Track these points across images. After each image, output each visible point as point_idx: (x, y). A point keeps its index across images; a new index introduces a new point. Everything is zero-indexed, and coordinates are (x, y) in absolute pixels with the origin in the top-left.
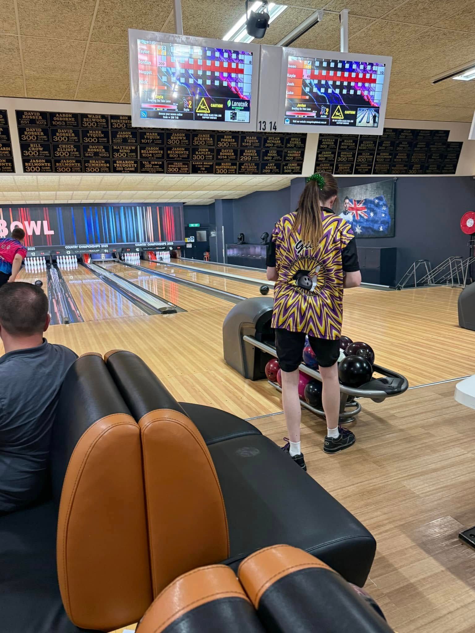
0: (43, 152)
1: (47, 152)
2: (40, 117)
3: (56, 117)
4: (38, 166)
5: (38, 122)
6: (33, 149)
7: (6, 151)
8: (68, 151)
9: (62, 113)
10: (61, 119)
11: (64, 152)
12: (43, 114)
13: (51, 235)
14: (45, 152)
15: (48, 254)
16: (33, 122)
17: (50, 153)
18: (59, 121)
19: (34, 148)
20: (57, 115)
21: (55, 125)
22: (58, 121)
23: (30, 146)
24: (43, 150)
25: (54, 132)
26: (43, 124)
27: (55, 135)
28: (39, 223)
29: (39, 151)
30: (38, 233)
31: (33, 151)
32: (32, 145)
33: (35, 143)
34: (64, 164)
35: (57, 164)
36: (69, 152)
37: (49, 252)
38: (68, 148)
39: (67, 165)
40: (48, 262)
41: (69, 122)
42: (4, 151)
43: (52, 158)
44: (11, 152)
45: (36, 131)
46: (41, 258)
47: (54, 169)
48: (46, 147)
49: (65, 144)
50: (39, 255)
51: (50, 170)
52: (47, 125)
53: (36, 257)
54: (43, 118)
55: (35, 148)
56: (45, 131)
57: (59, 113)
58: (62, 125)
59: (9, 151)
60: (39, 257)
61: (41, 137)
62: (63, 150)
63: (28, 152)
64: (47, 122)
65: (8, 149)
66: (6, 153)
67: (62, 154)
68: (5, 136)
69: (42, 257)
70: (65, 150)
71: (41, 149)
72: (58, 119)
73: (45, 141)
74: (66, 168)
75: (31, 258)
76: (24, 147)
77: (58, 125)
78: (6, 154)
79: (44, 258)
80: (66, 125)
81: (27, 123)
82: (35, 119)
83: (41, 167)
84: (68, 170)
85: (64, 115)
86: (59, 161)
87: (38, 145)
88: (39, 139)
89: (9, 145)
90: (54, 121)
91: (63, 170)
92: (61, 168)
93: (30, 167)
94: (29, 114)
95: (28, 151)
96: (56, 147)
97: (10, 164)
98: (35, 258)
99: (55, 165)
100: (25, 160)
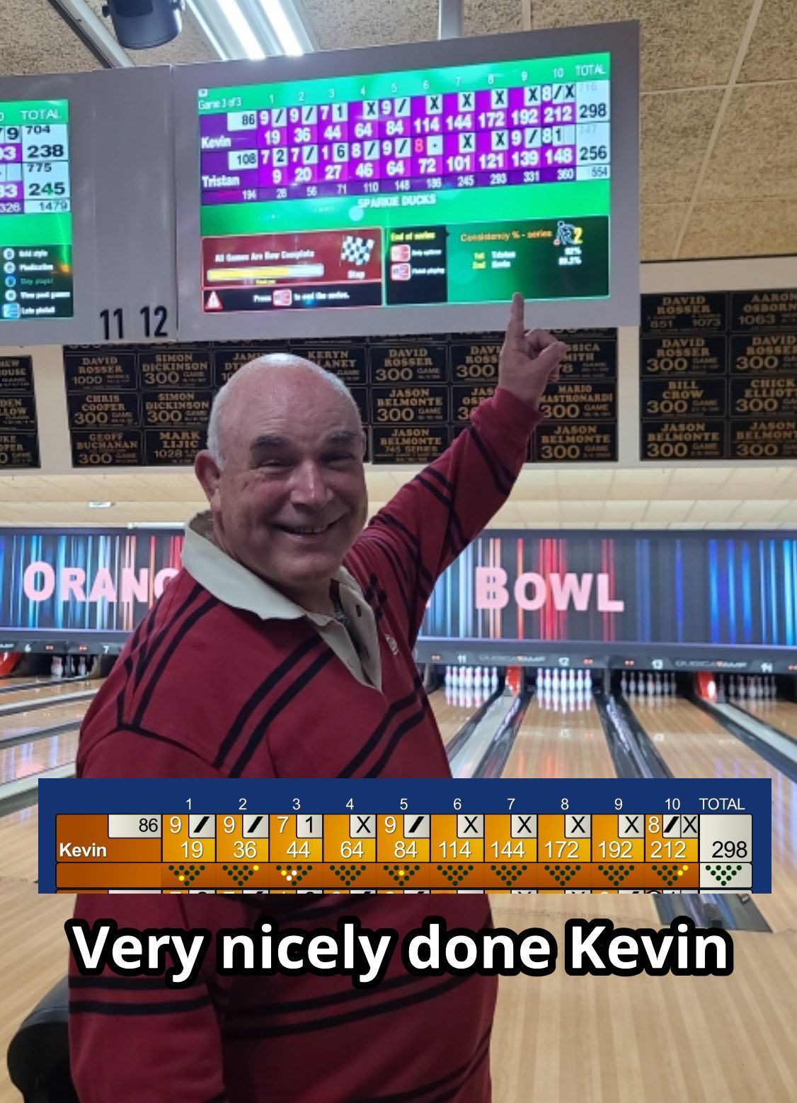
0: (702, 403)
1: (712, 402)
2: (706, 309)
3: (752, 304)
4: (684, 442)
5: (696, 322)
6: (675, 395)
7: (600, 403)
8: (776, 397)
9: (769, 293)
10: (765, 308)
11: (763, 400)
12: (716, 300)
13: (616, 613)
14: (708, 403)
15: (601, 665)
16: (683, 321)
17: (721, 404)
18: (760, 313)
19: (679, 393)
20: (756, 298)
21: (746, 327)
22: (755, 314)
23: (666, 387)
24: (704, 398)
25: (741, 346)
26: (711, 325)
27: (744, 353)
28: (587, 578)
29: (690, 400)
30: (582, 605)
31: (674, 401)
32: (672, 385)
33: (682, 378)
34: (760, 434)
35: (740, 435)
36: (780, 400)
37: (607, 659)
38: (776, 388)
39: (769, 435)
40: (597, 684)
41: (788, 315)
42: (596, 403)
43: (728, 418)
44: (613, 407)
45: (688, 346)
46: (580, 673)
47: (727, 449)
48: (711, 389)
49: (770, 377)
50: (578, 665)
51: (717, 453)
52: (721, 328)
53: (568, 669)
54: (713, 311)
55: (680, 391)
56: (715, 346)
57: (761, 293)
58: (765, 324)
59: (607, 402)
60: (576, 671)
61: (702, 361)
62: (760, 392)
63: (660, 402)
64: (723, 321)
65: (607, 397)
66: (599, 408)
67: (756, 405)
68: (603, 364)
69: (584, 670)
70: (768, 392)
71: (697, 394)
72: (756, 308)
73: (709, 371)
74: (764, 445)
75: (556, 672)
76: (651, 389)
77: (755, 324)
78: (599, 412)
79: (588, 672)
80: (778, 322)
81: (668, 327)
82: (691, 314)
83: (689, 444)
84: (771, 450)
85: (775, 297)
86: (745, 427)
87: (689, 384)
88: (694, 367)
89: (612, 388)
90: (745, 315)
91: (757, 450)
92: (749, 445)
93: (660, 444)
94: (677, 301)
95: (660, 400)
96: (740, 387)
97: (606, 438)
98: (564, 673)
99: (734, 436)
100: (649, 425)
